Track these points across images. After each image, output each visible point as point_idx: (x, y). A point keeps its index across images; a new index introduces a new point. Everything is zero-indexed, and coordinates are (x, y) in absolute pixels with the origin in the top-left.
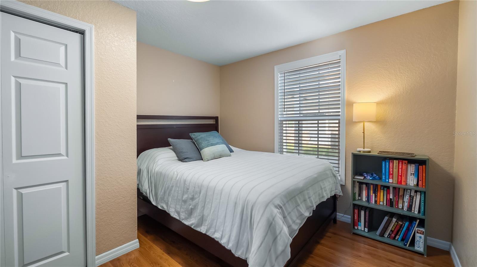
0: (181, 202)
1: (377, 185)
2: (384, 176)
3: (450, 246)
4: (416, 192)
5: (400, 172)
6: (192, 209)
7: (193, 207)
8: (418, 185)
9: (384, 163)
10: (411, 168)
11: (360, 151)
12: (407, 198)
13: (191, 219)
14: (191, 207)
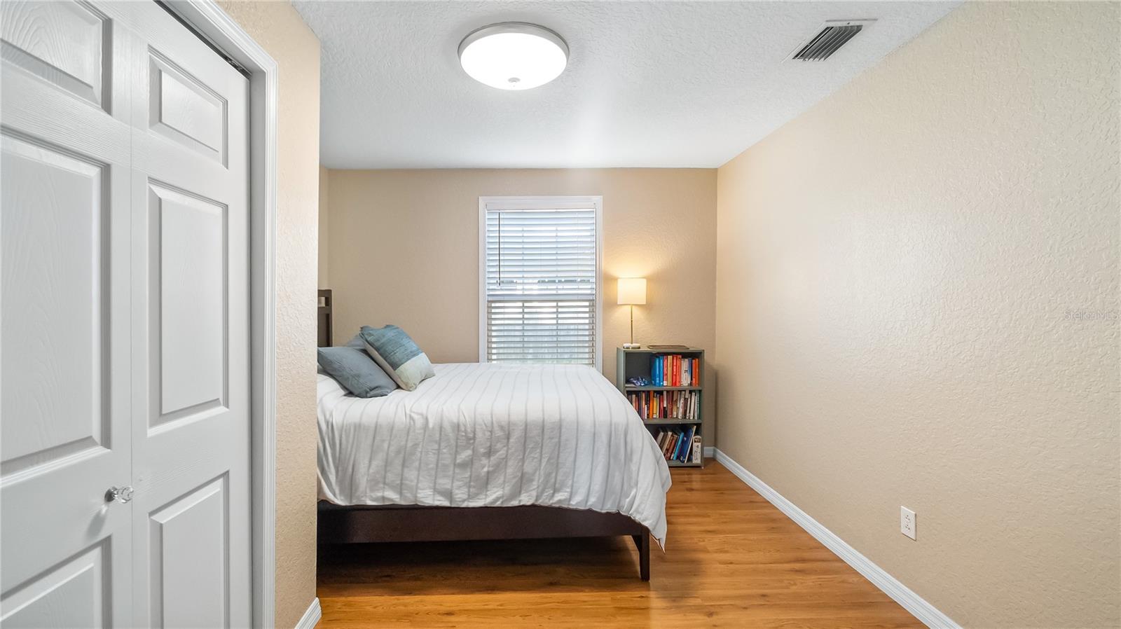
0: (452, 468)
1: (649, 392)
2: (658, 379)
3: (715, 451)
4: (691, 392)
5: (675, 370)
6: (488, 472)
7: (491, 469)
8: (691, 384)
9: (657, 360)
10: (685, 364)
11: (628, 348)
12: (681, 404)
13: (488, 493)
14: (486, 469)
